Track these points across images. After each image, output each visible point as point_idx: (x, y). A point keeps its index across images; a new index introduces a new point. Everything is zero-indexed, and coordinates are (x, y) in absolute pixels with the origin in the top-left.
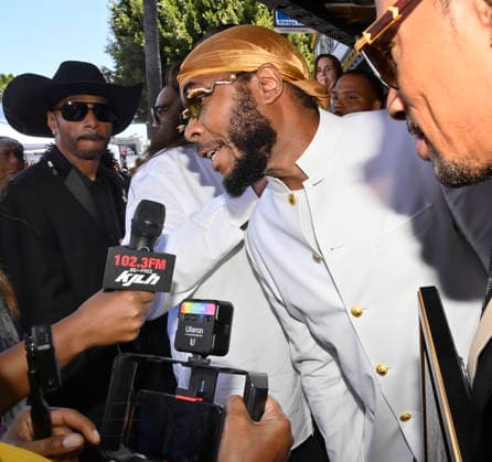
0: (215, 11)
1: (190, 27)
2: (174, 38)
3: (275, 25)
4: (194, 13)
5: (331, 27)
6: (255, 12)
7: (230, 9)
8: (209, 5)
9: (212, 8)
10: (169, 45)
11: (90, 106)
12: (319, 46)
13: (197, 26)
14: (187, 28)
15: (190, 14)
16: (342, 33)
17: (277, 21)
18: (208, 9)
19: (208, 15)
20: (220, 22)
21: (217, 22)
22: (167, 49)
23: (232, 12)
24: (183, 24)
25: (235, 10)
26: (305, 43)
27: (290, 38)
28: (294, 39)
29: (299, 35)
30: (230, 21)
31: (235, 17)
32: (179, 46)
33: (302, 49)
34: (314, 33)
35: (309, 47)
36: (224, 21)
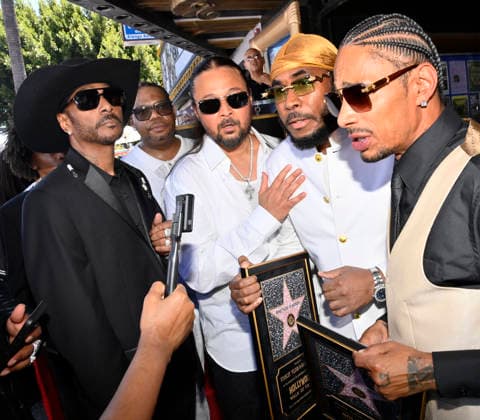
0: (67, 30)
1: (47, 46)
2: (34, 56)
3: (125, 40)
4: (50, 33)
5: (180, 39)
6: (103, 29)
7: (81, 28)
8: (61, 26)
9: (64, 28)
10: (30, 62)
11: (100, 92)
12: (164, 55)
13: (53, 44)
14: (44, 46)
15: (46, 35)
16: (191, 43)
17: (126, 36)
18: (61, 29)
19: (61, 34)
20: (74, 40)
21: (71, 40)
22: (29, 67)
23: (84, 31)
24: (41, 43)
25: (86, 29)
26: (150, 53)
27: (136, 50)
28: (139, 50)
29: (144, 46)
30: (83, 39)
31: (87, 35)
32: (39, 63)
33: (148, 58)
34: (158, 44)
35: (154, 56)
36: (77, 39)
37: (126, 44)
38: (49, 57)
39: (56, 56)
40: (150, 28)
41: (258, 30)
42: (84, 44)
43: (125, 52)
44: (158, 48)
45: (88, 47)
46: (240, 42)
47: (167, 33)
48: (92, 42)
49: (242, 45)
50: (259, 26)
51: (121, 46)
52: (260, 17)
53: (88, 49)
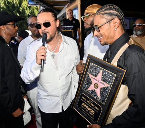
1: (5, 4)
3: (29, 4)
5: (45, 5)
12: (40, 10)
13: (7, 3)
14: (4, 4)
16: (48, 7)
17: (29, 3)
24: (3, 3)
26: (36, 9)
27: (32, 7)
28: (33, 8)
29: (34, 7)
30: (16, 2)
31: (17, 1)
32: (2, 9)
33: (35, 10)
34: (39, 6)
35: (37, 10)
36: (14, 2)
37: (29, 5)
38: (5, 7)
39: (7, 7)
40: (37, 1)
41: (68, 5)
42: (16, 4)
43: (29, 8)
44: (38, 7)
45: (17, 5)
46: (63, 8)
47: (41, 3)
48: (19, 4)
49: (63, 9)
50: (69, 4)
51: (27, 6)
52: (69, 1)
53: (17, 6)
